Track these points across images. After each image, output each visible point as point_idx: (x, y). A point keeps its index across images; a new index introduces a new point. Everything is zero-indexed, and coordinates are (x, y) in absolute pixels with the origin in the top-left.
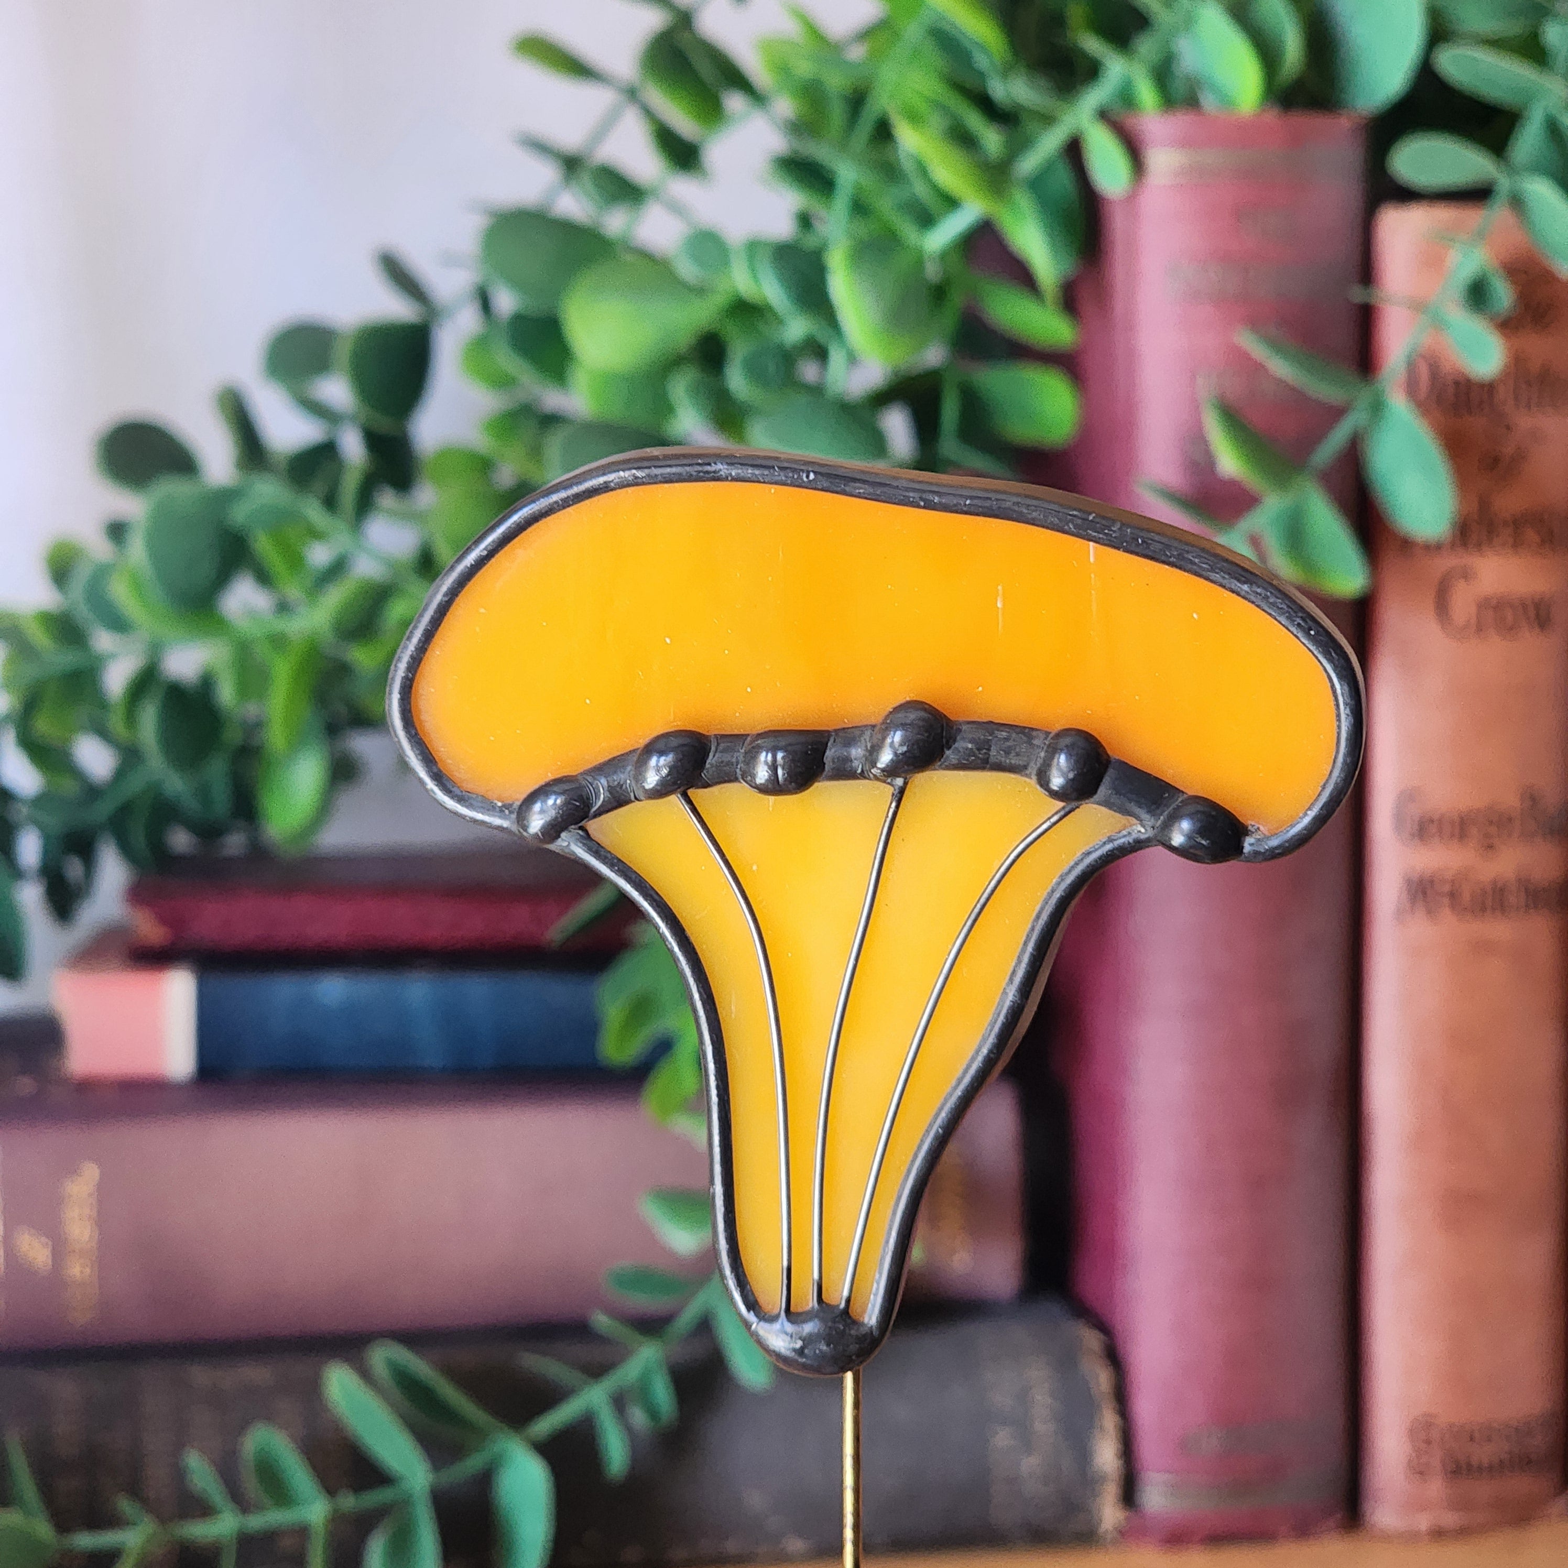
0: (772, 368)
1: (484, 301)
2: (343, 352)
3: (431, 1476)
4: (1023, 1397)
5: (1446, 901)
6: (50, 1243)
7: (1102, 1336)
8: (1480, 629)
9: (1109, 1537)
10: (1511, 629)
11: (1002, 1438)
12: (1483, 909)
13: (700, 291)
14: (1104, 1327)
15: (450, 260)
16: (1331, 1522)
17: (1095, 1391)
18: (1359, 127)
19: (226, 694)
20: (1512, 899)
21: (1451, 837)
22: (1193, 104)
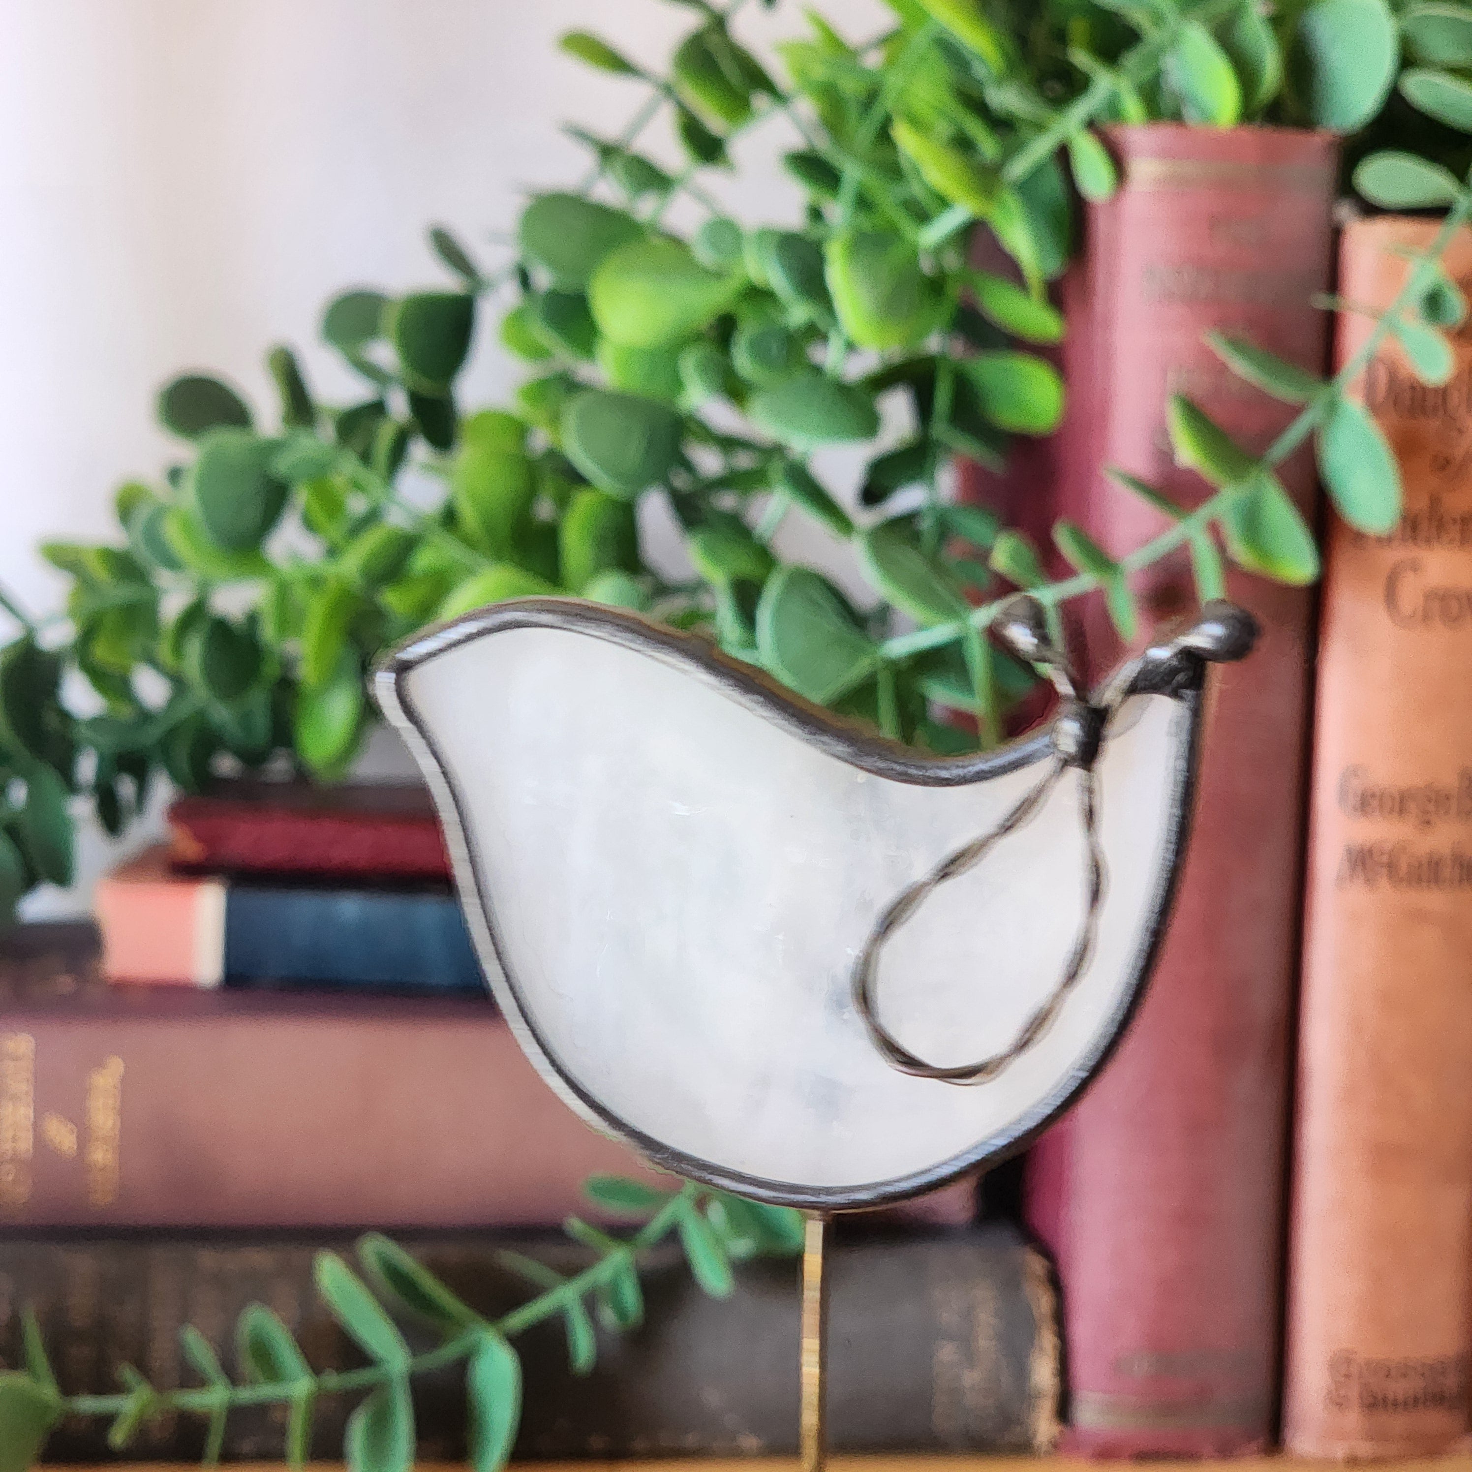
0: (774, 348)
1: (524, 279)
2: (391, 320)
3: (410, 1361)
4: (968, 1314)
5: (1384, 871)
6: (75, 1130)
7: (1045, 1262)
8: (1426, 617)
9: (1044, 1449)
10: (1456, 619)
11: (947, 1353)
12: (1419, 880)
13: (718, 275)
14: (1049, 1254)
15: (495, 237)
16: (1253, 1446)
17: (1035, 1313)
18: (1331, 144)
19: (268, 632)
20: (1447, 872)
21: (1392, 811)
22: (1177, 117)
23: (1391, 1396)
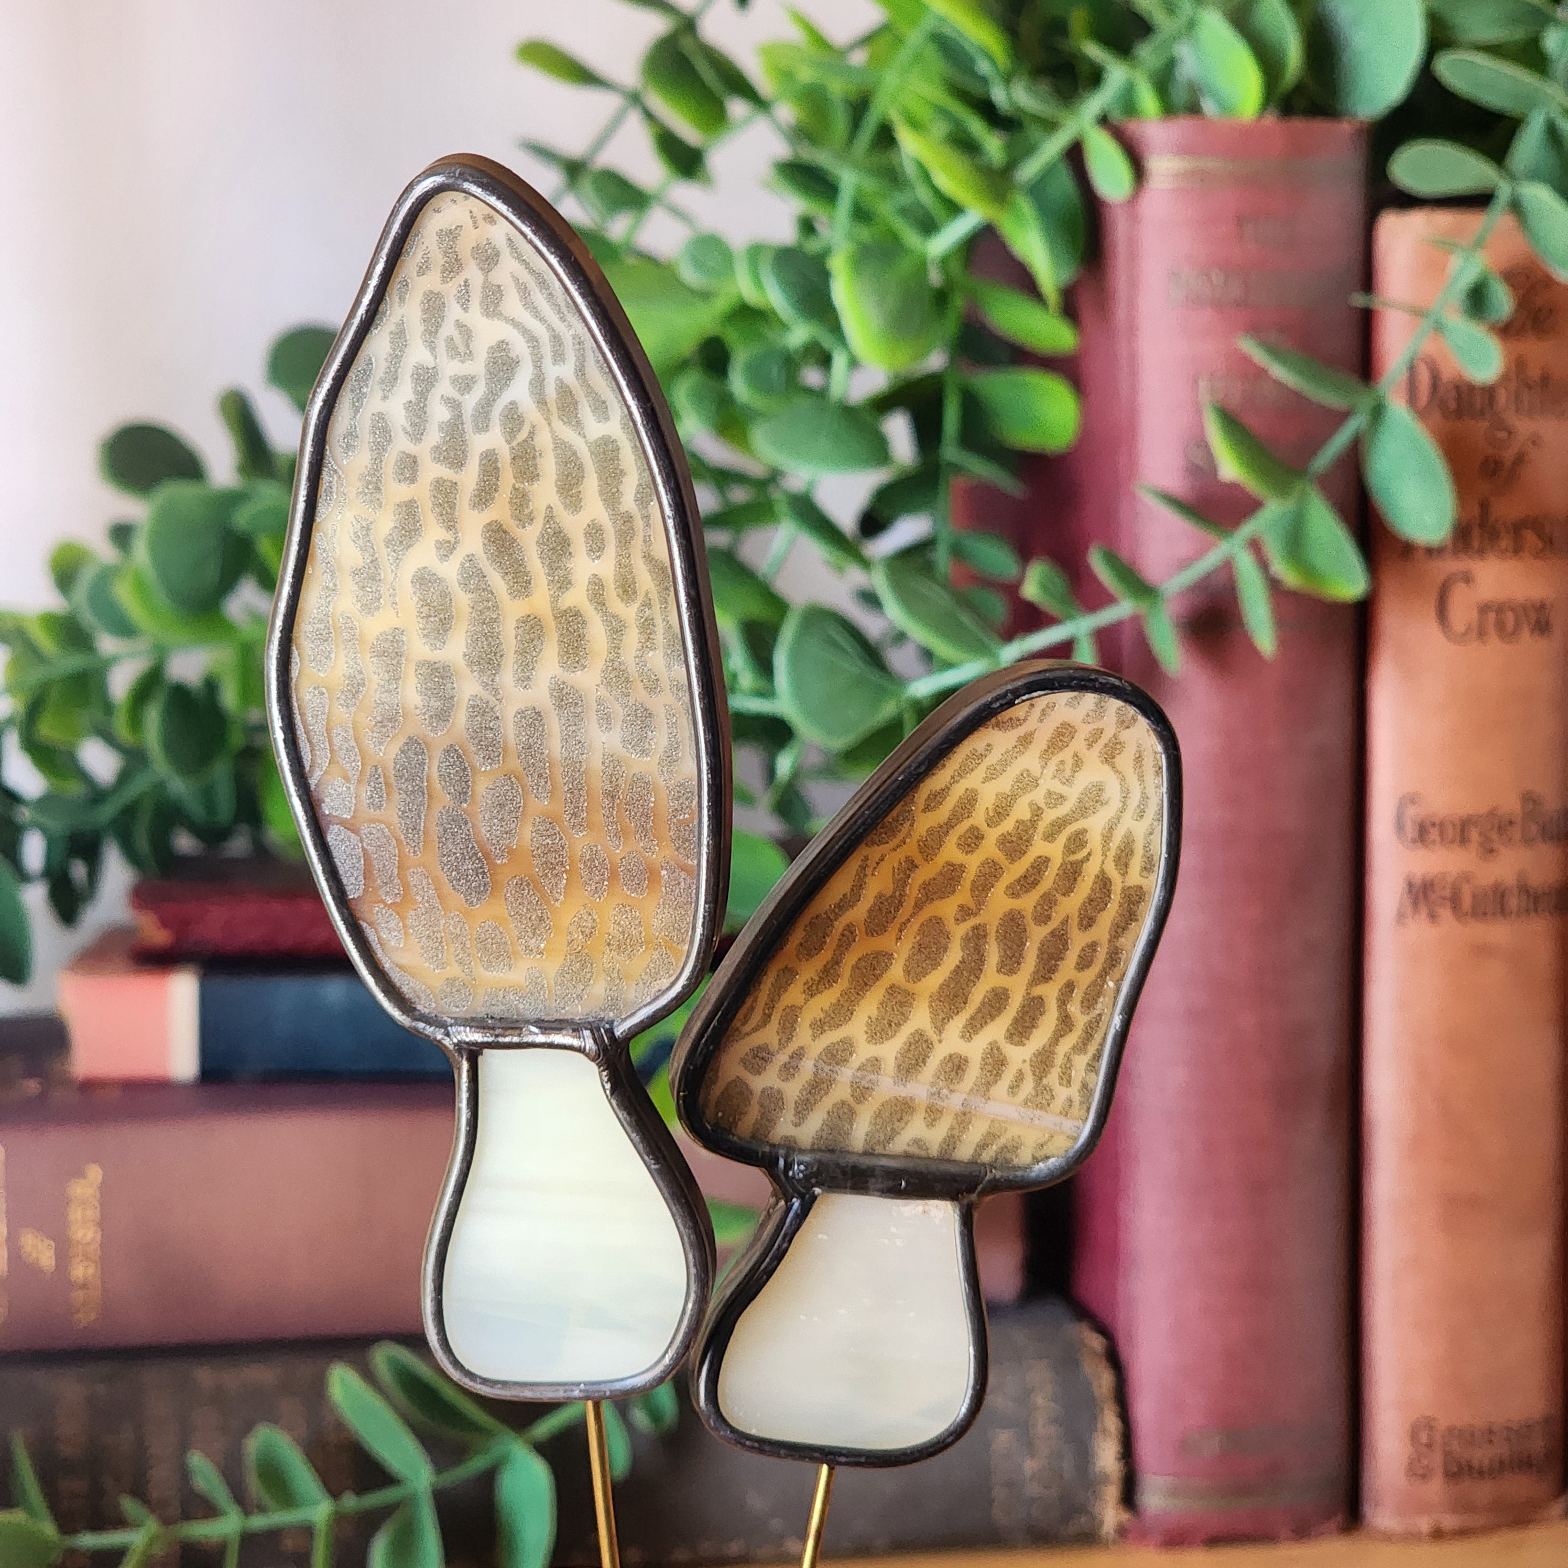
0: (774, 374)
3: (433, 1478)
4: (1025, 1399)
5: (1447, 905)
6: (54, 1245)
7: (1103, 1339)
8: (1481, 632)
9: (1110, 1538)
10: (1512, 633)
11: (1003, 1441)
12: (1484, 912)
13: (703, 296)
14: (1106, 1331)
16: (1332, 1524)
17: (1096, 1395)
18: (1360, 131)
19: (230, 698)
20: (1513, 903)
21: (1453, 841)
22: (1194, 109)
23: (1475, 1463)
